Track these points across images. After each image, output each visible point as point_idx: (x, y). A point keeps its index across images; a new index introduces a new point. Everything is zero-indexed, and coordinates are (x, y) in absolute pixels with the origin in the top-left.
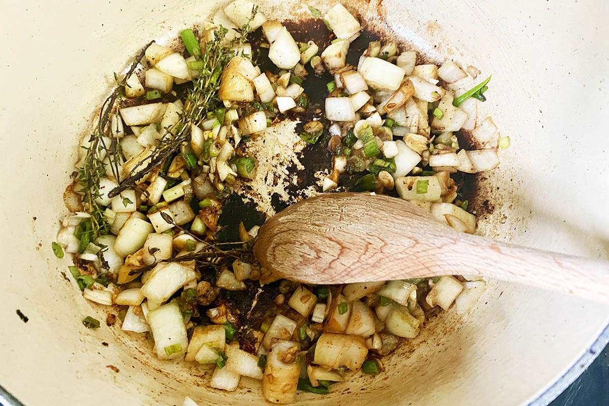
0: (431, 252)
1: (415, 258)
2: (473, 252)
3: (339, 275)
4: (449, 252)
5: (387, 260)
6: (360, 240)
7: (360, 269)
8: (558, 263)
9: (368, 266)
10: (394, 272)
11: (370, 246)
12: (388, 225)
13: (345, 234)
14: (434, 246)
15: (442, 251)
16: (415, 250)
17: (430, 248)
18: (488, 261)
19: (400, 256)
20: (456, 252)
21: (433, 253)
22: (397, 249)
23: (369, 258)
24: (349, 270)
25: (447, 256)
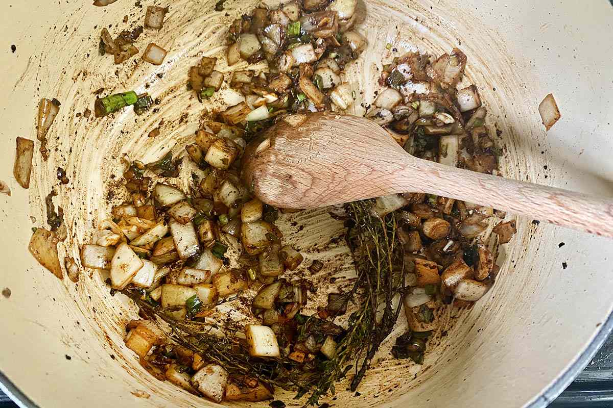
0: (385, 178)
1: (373, 183)
2: (418, 177)
3: (313, 201)
4: (399, 177)
5: (351, 186)
6: (328, 171)
7: (330, 196)
8: (482, 185)
9: (336, 193)
10: (357, 195)
11: (336, 176)
12: (350, 153)
13: (314, 164)
14: (386, 172)
15: (394, 176)
16: (371, 177)
17: (383, 174)
18: (430, 184)
19: (361, 182)
20: (405, 177)
21: (387, 179)
22: (357, 177)
23: (337, 186)
24: (321, 197)
25: (397, 181)
